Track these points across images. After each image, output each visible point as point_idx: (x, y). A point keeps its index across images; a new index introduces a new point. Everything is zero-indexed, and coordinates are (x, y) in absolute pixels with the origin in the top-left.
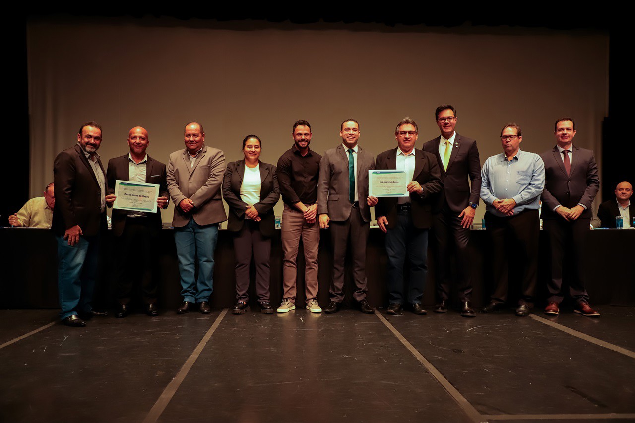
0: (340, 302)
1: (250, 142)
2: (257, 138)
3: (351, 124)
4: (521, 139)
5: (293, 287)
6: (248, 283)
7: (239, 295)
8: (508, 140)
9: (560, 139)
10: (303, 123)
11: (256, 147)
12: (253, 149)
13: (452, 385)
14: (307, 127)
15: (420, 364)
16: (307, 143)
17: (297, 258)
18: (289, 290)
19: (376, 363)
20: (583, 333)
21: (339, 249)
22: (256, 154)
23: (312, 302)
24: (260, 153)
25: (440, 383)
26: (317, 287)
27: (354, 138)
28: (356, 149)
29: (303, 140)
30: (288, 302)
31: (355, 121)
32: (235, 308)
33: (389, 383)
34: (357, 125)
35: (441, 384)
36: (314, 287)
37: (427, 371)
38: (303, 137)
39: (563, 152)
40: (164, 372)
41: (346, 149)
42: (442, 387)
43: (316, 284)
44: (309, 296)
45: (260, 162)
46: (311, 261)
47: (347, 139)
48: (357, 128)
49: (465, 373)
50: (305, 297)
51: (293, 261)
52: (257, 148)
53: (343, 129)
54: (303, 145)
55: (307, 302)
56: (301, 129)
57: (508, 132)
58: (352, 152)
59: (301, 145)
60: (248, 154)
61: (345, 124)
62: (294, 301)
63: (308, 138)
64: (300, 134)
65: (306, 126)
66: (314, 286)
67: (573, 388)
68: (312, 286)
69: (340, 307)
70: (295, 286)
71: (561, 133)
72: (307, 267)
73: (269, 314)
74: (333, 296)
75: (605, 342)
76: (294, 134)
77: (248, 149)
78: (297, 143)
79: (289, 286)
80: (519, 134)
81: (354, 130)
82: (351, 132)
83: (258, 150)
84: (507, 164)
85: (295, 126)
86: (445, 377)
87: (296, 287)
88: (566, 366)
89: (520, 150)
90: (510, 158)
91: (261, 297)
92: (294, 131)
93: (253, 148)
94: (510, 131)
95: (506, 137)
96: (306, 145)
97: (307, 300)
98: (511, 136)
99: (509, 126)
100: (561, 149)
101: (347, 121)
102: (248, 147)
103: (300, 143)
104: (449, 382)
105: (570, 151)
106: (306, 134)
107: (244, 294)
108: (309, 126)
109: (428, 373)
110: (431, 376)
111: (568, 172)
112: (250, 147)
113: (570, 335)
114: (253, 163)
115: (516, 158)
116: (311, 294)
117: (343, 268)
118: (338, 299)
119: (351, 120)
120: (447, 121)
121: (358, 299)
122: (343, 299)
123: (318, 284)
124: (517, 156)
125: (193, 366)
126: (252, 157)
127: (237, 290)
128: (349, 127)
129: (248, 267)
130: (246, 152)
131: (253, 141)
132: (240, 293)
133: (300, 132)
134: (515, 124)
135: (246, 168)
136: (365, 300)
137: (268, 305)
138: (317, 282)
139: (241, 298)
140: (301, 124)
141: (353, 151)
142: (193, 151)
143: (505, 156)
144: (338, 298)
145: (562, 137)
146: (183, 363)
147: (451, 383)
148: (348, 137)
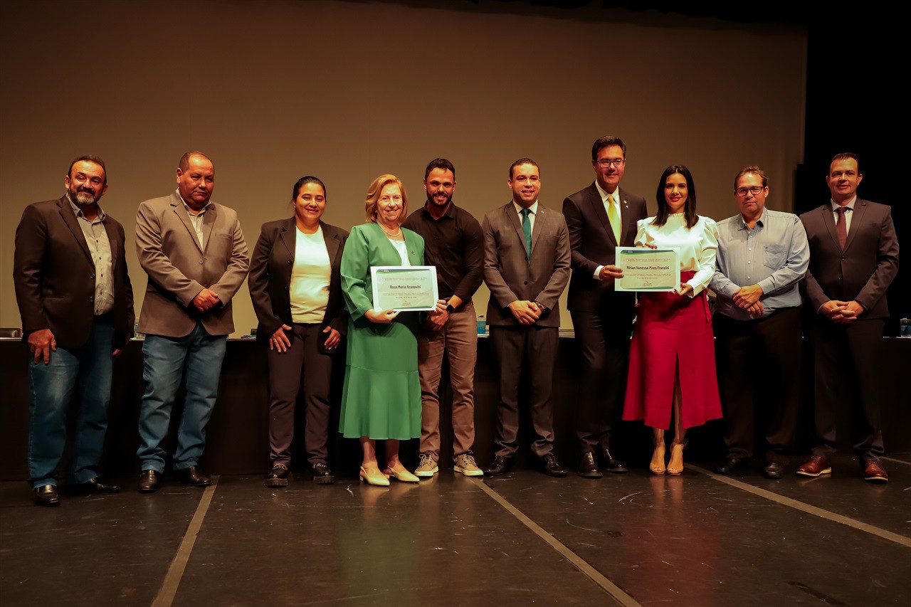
0: (510, 457)
1: (308, 189)
2: (320, 183)
3: (527, 169)
4: (767, 191)
5: (435, 433)
6: (292, 433)
7: (274, 453)
8: (750, 194)
9: (835, 188)
10: (444, 164)
11: (318, 198)
12: (313, 202)
13: (620, 588)
14: (449, 172)
15: (562, 557)
16: (446, 199)
17: (439, 387)
18: (427, 438)
19: (491, 559)
20: (792, 498)
21: (509, 373)
22: (317, 211)
23: (466, 460)
24: (323, 209)
25: (601, 586)
26: (472, 435)
27: (532, 192)
28: (534, 208)
29: (440, 194)
30: (430, 460)
31: (533, 163)
32: (272, 477)
33: (521, 589)
34: (536, 168)
35: (604, 589)
36: (466, 436)
37: (575, 569)
38: (441, 188)
39: (837, 211)
40: (135, 589)
41: (518, 208)
42: (606, 594)
43: (470, 430)
44: (457, 450)
45: (321, 223)
46: (463, 392)
47: (522, 194)
48: (537, 174)
49: (634, 568)
50: (453, 451)
51: (433, 392)
52: (320, 200)
53: (515, 177)
54: (439, 201)
55: (455, 460)
56: (439, 174)
57: (748, 180)
58: (528, 214)
59: (437, 202)
60: (304, 210)
61: (517, 168)
62: (437, 458)
63: (448, 190)
64: (436, 183)
65: (448, 170)
66: (466, 433)
67: (799, 584)
68: (463, 434)
69: (510, 465)
70: (438, 431)
71: (836, 179)
72: (455, 403)
73: (328, 484)
74: (500, 448)
75: (827, 512)
76: (426, 182)
77: (305, 202)
78: (431, 197)
79: (428, 433)
80: (764, 183)
81: (533, 178)
82: (529, 182)
83: (321, 204)
84: (748, 235)
85: (430, 168)
86: (605, 576)
87: (439, 433)
88: (782, 551)
89: (765, 209)
90: (752, 224)
91: (315, 455)
92: (427, 176)
93: (314, 200)
94: (751, 179)
95: (745, 190)
96: (444, 202)
97: (456, 456)
98: (753, 188)
99: (749, 171)
100: (836, 206)
101: (519, 162)
102: (304, 197)
103: (435, 198)
104: (615, 583)
105: (850, 209)
106: (446, 184)
107: (282, 453)
108: (453, 170)
109: (576, 570)
110: (582, 575)
111: (843, 245)
112: (308, 197)
113: (775, 503)
114: (310, 227)
115: (760, 224)
116: (461, 446)
117: (516, 403)
118: (508, 453)
119: (527, 160)
120: (612, 166)
121: (539, 453)
122: (515, 451)
123: (474, 431)
124: (761, 219)
125: (183, 576)
126: (310, 216)
127: (271, 445)
128: (524, 173)
129: (293, 405)
130: (301, 206)
131: (312, 188)
132: (278, 451)
133: (437, 179)
134: (756, 168)
135: (300, 234)
136: (551, 456)
137: (325, 469)
138: (472, 426)
139: (278, 459)
140: (440, 166)
141: (530, 212)
142: (199, 203)
143: (744, 222)
144: (506, 451)
145: (838, 186)
146: (166, 572)
147: (618, 586)
148: (523, 192)
